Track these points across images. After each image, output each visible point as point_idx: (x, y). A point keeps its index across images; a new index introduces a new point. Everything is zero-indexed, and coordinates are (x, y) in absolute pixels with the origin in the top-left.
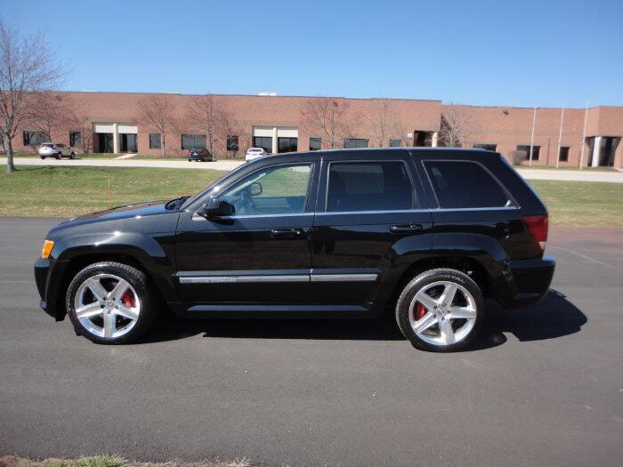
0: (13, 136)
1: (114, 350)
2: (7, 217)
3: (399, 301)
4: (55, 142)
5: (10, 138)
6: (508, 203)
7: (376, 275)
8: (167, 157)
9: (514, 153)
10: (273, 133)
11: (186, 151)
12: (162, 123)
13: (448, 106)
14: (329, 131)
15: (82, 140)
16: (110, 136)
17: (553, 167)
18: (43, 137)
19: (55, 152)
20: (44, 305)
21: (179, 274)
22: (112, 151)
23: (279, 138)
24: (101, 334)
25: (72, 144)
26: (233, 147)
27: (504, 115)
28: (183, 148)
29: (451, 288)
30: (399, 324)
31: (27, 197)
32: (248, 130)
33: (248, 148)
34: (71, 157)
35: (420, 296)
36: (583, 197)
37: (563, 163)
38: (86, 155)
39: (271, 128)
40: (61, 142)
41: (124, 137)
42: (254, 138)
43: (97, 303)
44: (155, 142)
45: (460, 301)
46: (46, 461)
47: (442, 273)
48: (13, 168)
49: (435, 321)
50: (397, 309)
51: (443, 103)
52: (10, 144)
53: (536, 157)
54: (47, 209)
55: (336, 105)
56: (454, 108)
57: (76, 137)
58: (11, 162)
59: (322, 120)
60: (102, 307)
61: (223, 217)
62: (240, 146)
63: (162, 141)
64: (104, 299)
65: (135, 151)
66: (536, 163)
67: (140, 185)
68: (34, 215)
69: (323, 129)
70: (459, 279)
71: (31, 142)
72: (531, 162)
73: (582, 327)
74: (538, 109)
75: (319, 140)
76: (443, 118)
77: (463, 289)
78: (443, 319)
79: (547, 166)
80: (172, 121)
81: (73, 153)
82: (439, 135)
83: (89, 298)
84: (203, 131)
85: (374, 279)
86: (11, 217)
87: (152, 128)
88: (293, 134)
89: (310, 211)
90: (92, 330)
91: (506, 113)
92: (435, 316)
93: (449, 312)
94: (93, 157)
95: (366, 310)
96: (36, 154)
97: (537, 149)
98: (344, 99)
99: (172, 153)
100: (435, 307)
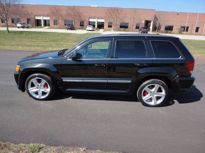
0: (8, 21)
1: (42, 102)
2: (7, 50)
3: (138, 90)
4: (22, 22)
5: (7, 21)
6: (180, 57)
7: (131, 81)
8: (60, 28)
9: (179, 29)
10: (96, 20)
11: (66, 26)
12: (58, 16)
13: (157, 12)
14: (115, 20)
15: (31, 22)
16: (40, 20)
17: (193, 34)
18: (18, 21)
19: (22, 26)
20: (18, 86)
21: (63, 78)
22: (41, 26)
23: (98, 22)
24: (37, 97)
25: (28, 23)
26: (82, 25)
27: (177, 15)
28: (65, 25)
29: (157, 86)
30: (138, 97)
31: (13, 43)
32: (87, 19)
33: (87, 26)
34: (28, 27)
35: (146, 88)
36: (203, 46)
37: (197, 33)
38: (33, 27)
39: (95, 18)
40: (24, 22)
41: (45, 21)
42: (89, 22)
43: (36, 87)
44: (55, 23)
45: (160, 90)
46: (19, 144)
47: (154, 81)
48: (9, 32)
49: (151, 97)
50: (138, 93)
51: (156, 10)
52: (7, 23)
53: (187, 30)
54: (20, 47)
55: (118, 10)
56: (160, 12)
57: (29, 20)
58: (8, 29)
59: (113, 16)
60: (37, 88)
61: (78, 59)
62: (84, 24)
63: (58, 22)
64: (38, 85)
65: (49, 25)
66: (187, 33)
67: (50, 38)
68: (16, 49)
69: (113, 19)
70: (160, 83)
71: (14, 22)
72: (185, 32)
73: (201, 99)
74: (190, 13)
75: (112, 23)
76: (155, 16)
77: (161, 86)
78: (153, 96)
79: (191, 34)
80: (61, 15)
81: (28, 26)
82: (154, 22)
83: (33, 85)
84: (72, 19)
85: (130, 82)
86: (8, 50)
87: (55, 18)
88: (103, 21)
89: (108, 58)
90: (34, 96)
91: (178, 14)
92: (151, 95)
93: (156, 94)
94: (35, 28)
95: (127, 92)
96: (16, 26)
97: (188, 28)
98: (121, 8)
99: (61, 27)
100: (151, 92)
